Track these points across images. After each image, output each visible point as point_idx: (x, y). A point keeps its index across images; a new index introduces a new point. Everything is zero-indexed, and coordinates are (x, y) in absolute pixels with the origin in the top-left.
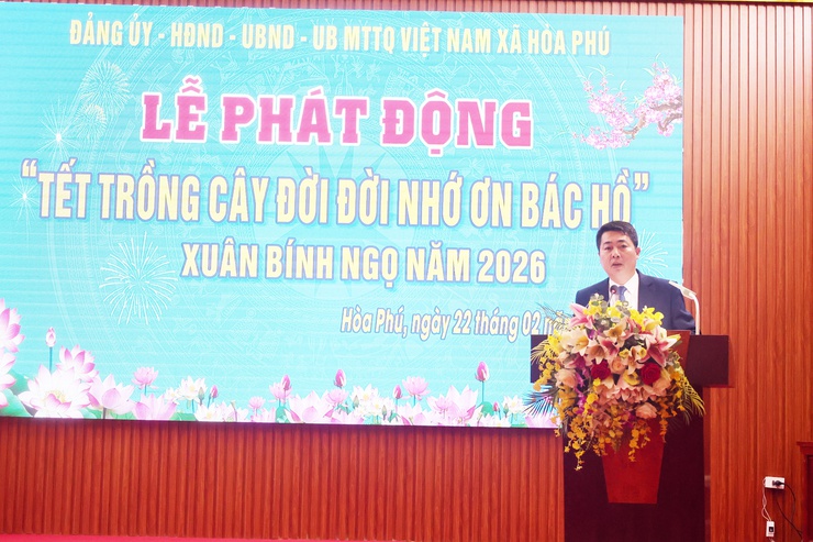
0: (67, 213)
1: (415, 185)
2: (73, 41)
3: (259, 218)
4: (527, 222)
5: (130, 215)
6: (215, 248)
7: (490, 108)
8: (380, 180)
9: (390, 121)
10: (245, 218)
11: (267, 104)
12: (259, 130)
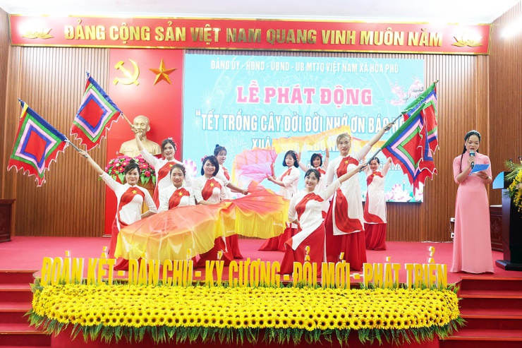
0: (211, 128)
1: (332, 118)
2: (212, 68)
3: (278, 130)
4: (370, 131)
5: (233, 129)
6: (263, 140)
7: (357, 91)
8: (320, 116)
9: (323, 96)
10: (273, 130)
11: (280, 90)
12: (278, 99)
